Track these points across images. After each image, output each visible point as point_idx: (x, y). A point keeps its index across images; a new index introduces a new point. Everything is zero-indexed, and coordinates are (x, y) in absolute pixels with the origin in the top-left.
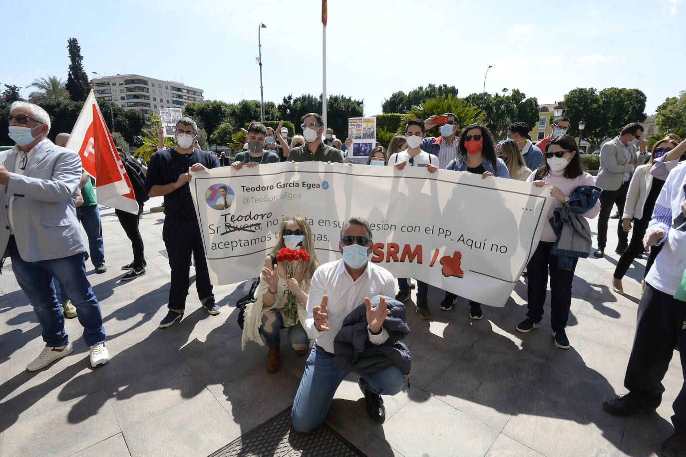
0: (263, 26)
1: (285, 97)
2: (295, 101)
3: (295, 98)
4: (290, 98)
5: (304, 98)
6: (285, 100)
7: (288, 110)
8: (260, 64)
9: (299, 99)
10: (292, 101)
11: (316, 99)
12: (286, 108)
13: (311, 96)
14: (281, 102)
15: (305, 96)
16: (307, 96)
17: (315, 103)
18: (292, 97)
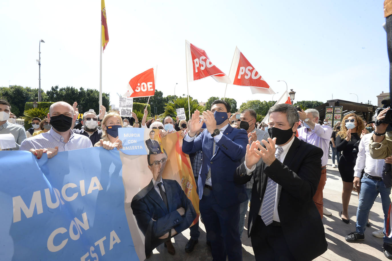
0: (42, 41)
1: (53, 87)
2: (61, 90)
3: (61, 88)
4: (57, 87)
5: (68, 89)
6: (53, 88)
7: (55, 95)
8: (40, 64)
9: (64, 89)
10: (58, 90)
11: (77, 90)
12: (54, 94)
13: (73, 87)
14: (50, 90)
15: (69, 87)
16: (70, 88)
17: (77, 92)
18: (58, 87)
